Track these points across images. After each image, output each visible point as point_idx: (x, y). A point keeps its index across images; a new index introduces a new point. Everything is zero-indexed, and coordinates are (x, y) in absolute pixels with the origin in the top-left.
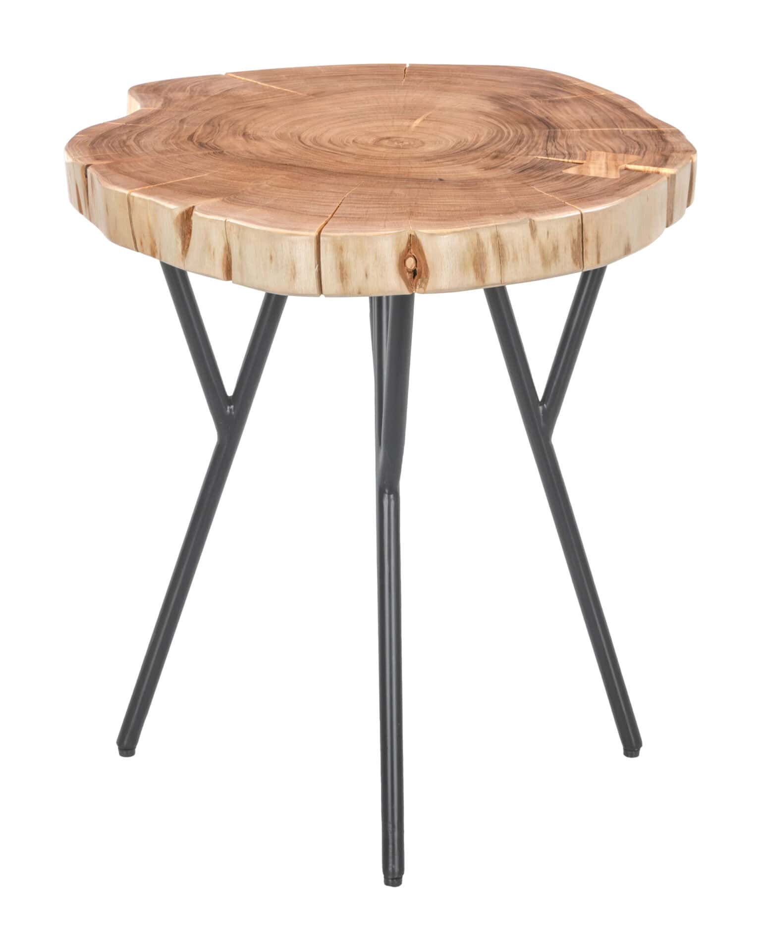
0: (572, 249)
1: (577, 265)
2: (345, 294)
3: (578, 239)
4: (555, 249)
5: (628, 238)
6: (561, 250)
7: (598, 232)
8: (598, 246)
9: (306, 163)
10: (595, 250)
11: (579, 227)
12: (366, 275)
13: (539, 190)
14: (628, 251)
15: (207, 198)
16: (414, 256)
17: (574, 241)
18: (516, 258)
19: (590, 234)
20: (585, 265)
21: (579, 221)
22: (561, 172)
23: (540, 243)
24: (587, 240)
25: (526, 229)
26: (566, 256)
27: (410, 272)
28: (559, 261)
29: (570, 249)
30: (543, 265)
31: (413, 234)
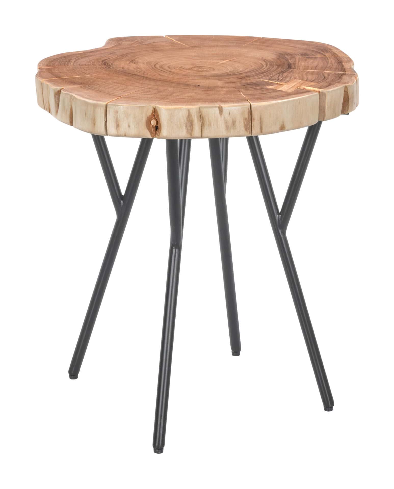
0: (244, 123)
1: (247, 132)
2: (118, 136)
3: (249, 118)
4: (234, 123)
5: (283, 122)
6: (237, 123)
7: (261, 116)
8: (261, 123)
9: (144, 74)
10: (259, 125)
11: (248, 113)
12: (129, 126)
13: (242, 94)
14: (283, 128)
15: (74, 85)
16: (156, 119)
17: (245, 119)
18: (210, 125)
19: (256, 116)
20: (253, 132)
21: (249, 109)
22: (266, 87)
23: (224, 118)
24: (254, 120)
25: (217, 110)
26: (240, 126)
27: (153, 127)
28: (236, 128)
29: (243, 123)
30: (226, 129)
31: (155, 107)
